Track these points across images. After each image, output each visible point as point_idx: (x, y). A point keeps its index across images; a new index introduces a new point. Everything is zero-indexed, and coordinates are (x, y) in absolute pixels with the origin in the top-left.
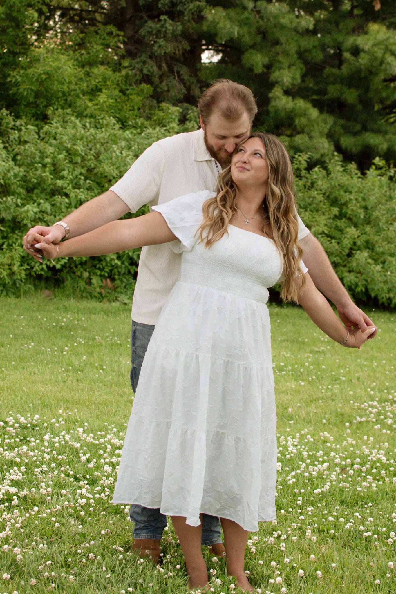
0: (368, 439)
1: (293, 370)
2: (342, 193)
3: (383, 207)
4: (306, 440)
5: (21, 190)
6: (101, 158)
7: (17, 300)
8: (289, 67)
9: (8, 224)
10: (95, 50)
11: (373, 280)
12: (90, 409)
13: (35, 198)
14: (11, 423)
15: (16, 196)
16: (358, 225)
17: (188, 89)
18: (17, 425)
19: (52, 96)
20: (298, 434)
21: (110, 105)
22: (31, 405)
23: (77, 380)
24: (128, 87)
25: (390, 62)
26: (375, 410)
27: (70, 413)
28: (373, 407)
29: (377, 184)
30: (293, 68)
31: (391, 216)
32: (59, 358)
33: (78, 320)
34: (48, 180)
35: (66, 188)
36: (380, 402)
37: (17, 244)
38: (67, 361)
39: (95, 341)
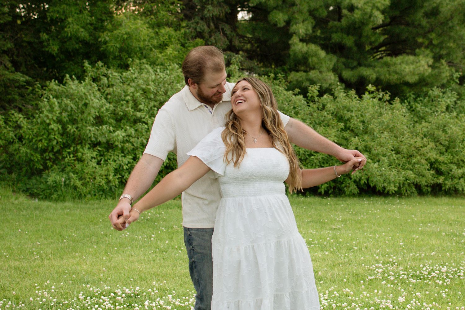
0: (378, 292)
1: (318, 243)
2: (346, 112)
3: (376, 121)
4: (333, 295)
5: (112, 121)
6: (169, 93)
7: (114, 201)
8: (303, 21)
9: (103, 146)
10: (161, 15)
11: (372, 174)
12: (175, 280)
13: (122, 126)
14: (119, 294)
15: (109, 124)
16: (359, 134)
17: (231, 41)
18: (124, 295)
19: (131, 51)
20: (327, 291)
21: (175, 56)
22: (132, 279)
23: (163, 259)
24: (186, 41)
25: (376, 15)
26: (380, 270)
27: (161, 284)
28: (378, 268)
29: (371, 104)
30: (306, 22)
31: (382, 127)
32: (148, 243)
33: (159, 214)
34: (130, 113)
35: (144, 118)
36: (384, 264)
37: (111, 160)
38: (155, 245)
39: (173, 229)
